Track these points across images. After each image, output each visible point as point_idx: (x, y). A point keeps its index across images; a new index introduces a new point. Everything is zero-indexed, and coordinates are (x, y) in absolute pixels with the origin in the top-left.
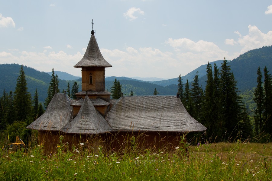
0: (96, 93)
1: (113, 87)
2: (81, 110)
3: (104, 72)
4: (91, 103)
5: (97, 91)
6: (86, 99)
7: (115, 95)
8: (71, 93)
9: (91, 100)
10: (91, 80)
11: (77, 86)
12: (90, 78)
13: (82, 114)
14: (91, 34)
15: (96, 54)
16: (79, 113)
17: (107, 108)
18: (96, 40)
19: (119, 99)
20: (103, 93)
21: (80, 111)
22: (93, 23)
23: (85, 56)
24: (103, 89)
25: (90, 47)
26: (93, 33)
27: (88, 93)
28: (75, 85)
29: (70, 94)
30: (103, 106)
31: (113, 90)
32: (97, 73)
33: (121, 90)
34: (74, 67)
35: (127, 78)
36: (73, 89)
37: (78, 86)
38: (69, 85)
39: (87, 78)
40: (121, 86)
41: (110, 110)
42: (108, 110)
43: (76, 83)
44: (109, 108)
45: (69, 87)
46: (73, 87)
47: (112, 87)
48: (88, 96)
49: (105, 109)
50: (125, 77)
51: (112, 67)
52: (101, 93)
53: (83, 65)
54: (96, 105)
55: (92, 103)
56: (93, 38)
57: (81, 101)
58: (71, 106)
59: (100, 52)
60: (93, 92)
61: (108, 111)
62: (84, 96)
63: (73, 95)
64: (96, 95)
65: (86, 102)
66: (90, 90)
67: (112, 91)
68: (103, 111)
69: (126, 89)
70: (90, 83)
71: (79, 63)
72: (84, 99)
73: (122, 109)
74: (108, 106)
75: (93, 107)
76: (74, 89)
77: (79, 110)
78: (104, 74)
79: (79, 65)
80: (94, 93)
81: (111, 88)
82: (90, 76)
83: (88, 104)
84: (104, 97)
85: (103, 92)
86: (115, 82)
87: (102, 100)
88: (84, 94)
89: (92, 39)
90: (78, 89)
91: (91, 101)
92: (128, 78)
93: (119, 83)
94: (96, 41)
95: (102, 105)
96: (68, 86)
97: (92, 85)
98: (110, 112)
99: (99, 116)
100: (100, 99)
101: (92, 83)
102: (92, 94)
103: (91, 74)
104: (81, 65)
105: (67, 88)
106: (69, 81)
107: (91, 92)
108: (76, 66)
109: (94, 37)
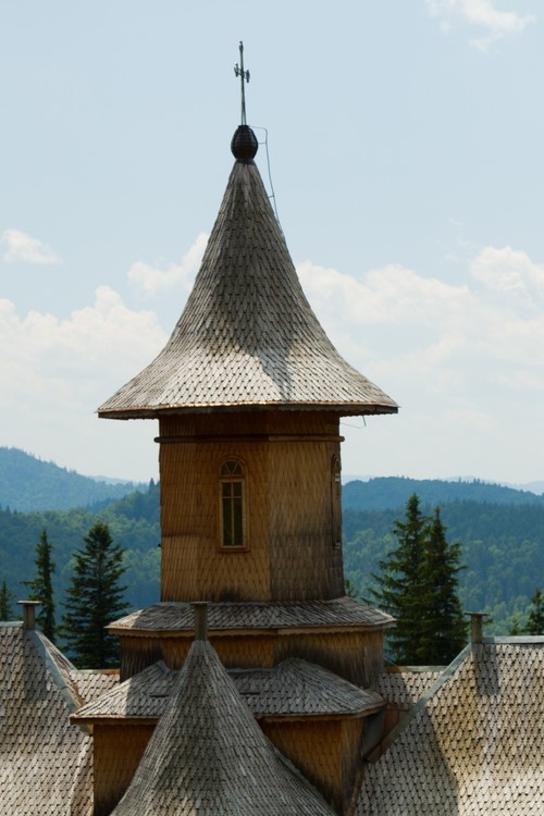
0: (275, 618)
1: (393, 566)
2: (156, 755)
3: (338, 449)
4: (234, 699)
5: (280, 599)
6: (192, 668)
7: (411, 626)
8: (60, 613)
9: (235, 677)
10: (233, 512)
11: (110, 556)
12: (226, 503)
13: (166, 781)
14: (233, 160)
15: (270, 312)
16: (137, 780)
17: (364, 734)
18: (267, 205)
19: (450, 667)
20: (332, 616)
21: (146, 762)
22: (243, 74)
23: (183, 330)
24: (331, 588)
25: (225, 255)
26: (244, 145)
27: (214, 618)
28: (92, 550)
29: (59, 622)
30: (330, 724)
31: (391, 583)
32: (282, 463)
33: (454, 582)
34: (103, 415)
35: (495, 488)
36: (79, 583)
37: (118, 557)
38: (45, 551)
39: (199, 503)
40: (454, 556)
41: (382, 752)
42: (365, 749)
43: (100, 538)
44: (372, 739)
45: (45, 564)
46: (82, 568)
47: (383, 566)
48: (213, 640)
49: (347, 739)
50: (476, 483)
51: (393, 410)
52: (315, 619)
53: (173, 396)
54: (276, 715)
55: (245, 694)
56: (247, 190)
57: (158, 686)
58: (74, 720)
59: (303, 298)
60: (250, 610)
61: (365, 760)
62: (182, 640)
63: (81, 630)
64: (271, 634)
65: (194, 696)
66: (231, 598)
67: (387, 596)
68: (332, 761)
69: (491, 578)
70: (227, 542)
71: (135, 381)
72: (177, 667)
73: (477, 742)
74: (370, 718)
75: (254, 730)
76: (91, 583)
77: (139, 752)
78: (335, 465)
79: (139, 402)
80: (257, 620)
81: (381, 574)
82: (227, 487)
83: (214, 703)
84: (338, 648)
85: (330, 607)
86: (405, 521)
87: (322, 673)
88: (178, 624)
89: (240, 193)
90: (120, 583)
91: (231, 683)
92: (506, 490)
93: (438, 532)
94: (270, 213)
95: (324, 709)
96: (36, 556)
97: (244, 552)
98: (381, 770)
99: (301, 801)
100: (304, 665)
101: (239, 540)
102: (245, 628)
103: (233, 468)
104: (154, 403)
105: (34, 573)
106: (47, 515)
107: (237, 611)
108: (117, 406)
109: (256, 182)
